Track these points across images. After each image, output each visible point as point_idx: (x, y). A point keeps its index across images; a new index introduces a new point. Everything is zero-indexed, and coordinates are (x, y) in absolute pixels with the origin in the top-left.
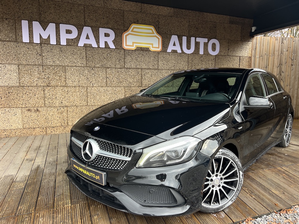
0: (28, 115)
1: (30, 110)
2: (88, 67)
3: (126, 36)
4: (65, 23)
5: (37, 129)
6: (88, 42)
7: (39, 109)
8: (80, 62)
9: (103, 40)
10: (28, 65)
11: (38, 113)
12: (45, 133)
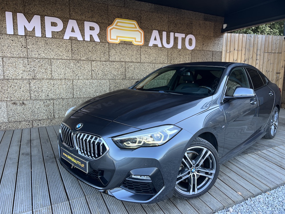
0: (13, 109)
1: (15, 103)
2: (73, 60)
3: (110, 30)
4: (50, 15)
5: (23, 122)
6: (73, 35)
7: (25, 102)
8: (66, 55)
9: (88, 33)
10: (13, 57)
11: (24, 106)
12: (31, 126)
